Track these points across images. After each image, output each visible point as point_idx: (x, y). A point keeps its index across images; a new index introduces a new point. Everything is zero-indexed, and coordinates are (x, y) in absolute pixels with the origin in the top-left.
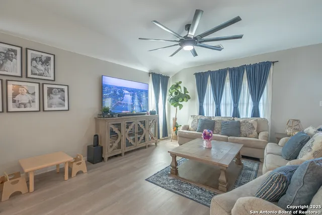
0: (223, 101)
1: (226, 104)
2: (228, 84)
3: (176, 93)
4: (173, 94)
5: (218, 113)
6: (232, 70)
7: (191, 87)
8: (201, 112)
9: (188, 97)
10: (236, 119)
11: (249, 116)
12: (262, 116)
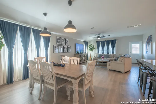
0: (104, 49)
1: (105, 50)
2: (106, 45)
3: (91, 47)
4: (90, 47)
5: (103, 53)
6: (107, 41)
7: (95, 45)
8: (98, 53)
9: (94, 48)
10: (108, 54)
11: (111, 53)
12: (114, 53)
